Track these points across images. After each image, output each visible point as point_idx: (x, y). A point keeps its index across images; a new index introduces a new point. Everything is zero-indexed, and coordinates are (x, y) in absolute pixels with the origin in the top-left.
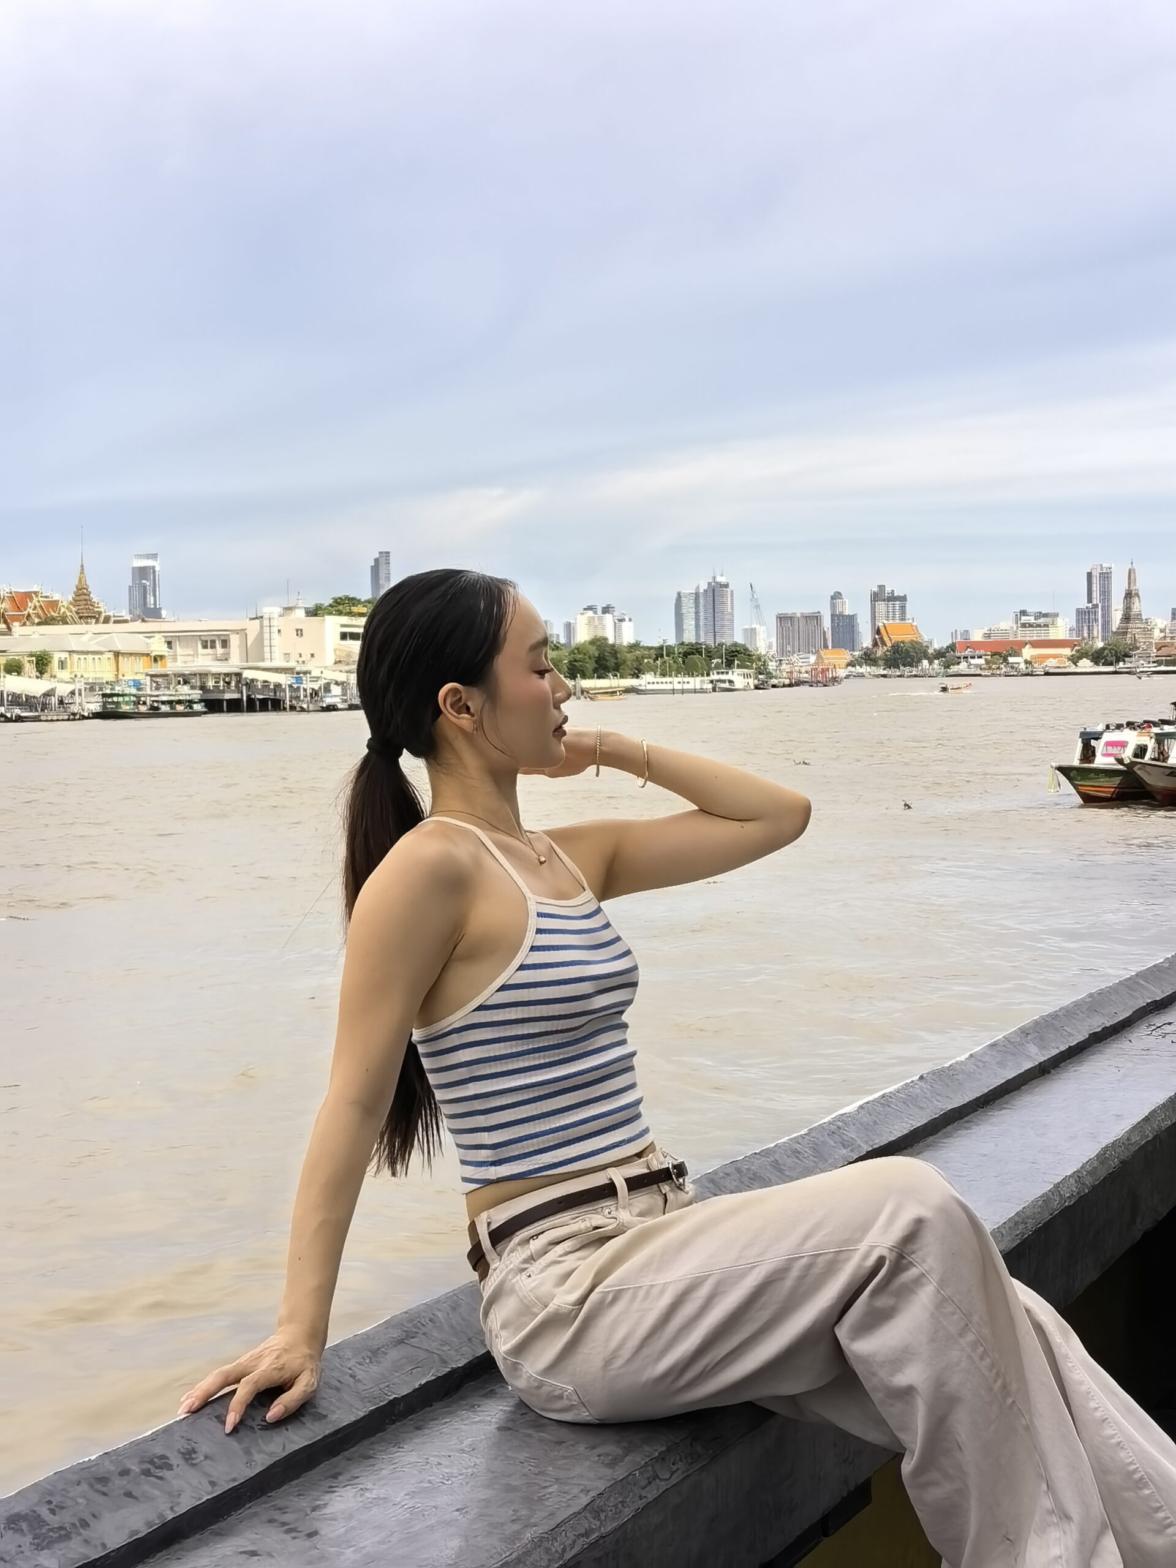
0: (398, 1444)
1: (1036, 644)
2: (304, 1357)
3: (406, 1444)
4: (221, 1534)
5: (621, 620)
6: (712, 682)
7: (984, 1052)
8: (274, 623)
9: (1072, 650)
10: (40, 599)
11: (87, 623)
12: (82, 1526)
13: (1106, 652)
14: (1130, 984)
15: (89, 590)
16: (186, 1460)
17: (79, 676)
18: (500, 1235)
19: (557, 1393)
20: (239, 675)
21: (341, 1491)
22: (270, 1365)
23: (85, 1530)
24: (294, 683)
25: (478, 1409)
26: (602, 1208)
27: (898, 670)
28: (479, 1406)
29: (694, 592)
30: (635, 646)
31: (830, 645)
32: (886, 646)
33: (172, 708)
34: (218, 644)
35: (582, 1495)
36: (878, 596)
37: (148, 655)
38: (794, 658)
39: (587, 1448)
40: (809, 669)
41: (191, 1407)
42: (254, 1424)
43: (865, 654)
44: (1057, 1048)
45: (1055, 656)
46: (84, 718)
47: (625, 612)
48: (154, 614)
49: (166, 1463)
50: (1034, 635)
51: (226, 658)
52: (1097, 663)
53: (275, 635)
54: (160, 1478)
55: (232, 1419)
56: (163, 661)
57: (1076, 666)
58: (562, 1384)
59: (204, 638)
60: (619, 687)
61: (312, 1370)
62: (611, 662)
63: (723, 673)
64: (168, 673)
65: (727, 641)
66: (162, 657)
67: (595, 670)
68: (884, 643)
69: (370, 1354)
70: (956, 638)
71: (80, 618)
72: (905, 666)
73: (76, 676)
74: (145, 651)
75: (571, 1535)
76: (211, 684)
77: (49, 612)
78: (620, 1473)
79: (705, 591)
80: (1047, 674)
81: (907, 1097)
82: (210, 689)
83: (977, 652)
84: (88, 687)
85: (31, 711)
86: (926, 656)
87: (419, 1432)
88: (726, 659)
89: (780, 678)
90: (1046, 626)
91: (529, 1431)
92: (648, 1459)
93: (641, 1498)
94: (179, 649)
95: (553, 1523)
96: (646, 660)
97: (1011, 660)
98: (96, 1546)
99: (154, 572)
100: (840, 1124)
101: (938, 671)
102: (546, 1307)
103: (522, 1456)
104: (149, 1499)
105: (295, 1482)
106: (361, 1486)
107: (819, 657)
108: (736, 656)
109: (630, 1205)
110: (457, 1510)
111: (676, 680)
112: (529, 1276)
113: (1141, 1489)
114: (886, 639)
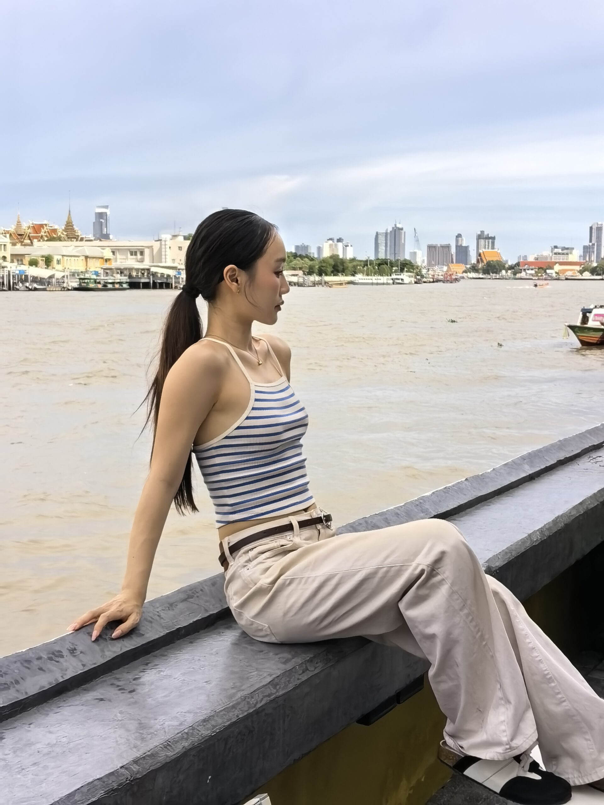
0: (180, 650)
1: (561, 264)
2: (134, 605)
3: (184, 650)
4: (86, 690)
5: (346, 246)
6: (392, 279)
7: (501, 468)
8: (167, 243)
9: (580, 267)
10: (48, 228)
11: (72, 241)
12: (16, 683)
13: (598, 269)
14: (581, 436)
15: (73, 224)
16: (71, 653)
17: (67, 268)
18: (234, 549)
19: (260, 628)
20: (148, 270)
21: (148, 671)
22: (117, 609)
23: (17, 685)
24: (176, 275)
25: (222, 634)
26: (286, 536)
27: (489, 275)
28: (223, 633)
29: (385, 232)
30: (353, 260)
31: (454, 261)
32: (483, 262)
33: (114, 286)
34: (138, 254)
35: (268, 677)
36: (481, 237)
37: (102, 258)
38: (436, 268)
39: (273, 654)
40: (443, 273)
41: (75, 628)
42: (107, 637)
43: (473, 267)
44: (540, 467)
45: (571, 270)
46: (69, 290)
47: (349, 242)
48: (106, 237)
49: (61, 654)
50: (561, 258)
51: (142, 261)
52: (593, 274)
53: (168, 249)
54: (58, 662)
55: (95, 634)
56: (110, 261)
57: (582, 275)
58: (262, 623)
59: (131, 250)
60: (344, 281)
61: (137, 613)
62: (341, 268)
63: (398, 275)
64: (113, 268)
65: (401, 259)
66: (109, 260)
67: (332, 272)
68: (482, 261)
69: (168, 605)
70: (520, 260)
71: (68, 238)
72: (493, 273)
73: (65, 268)
74: (100, 255)
75: (261, 696)
76: (134, 274)
77: (52, 234)
78: (289, 666)
79: (391, 232)
80: (567, 279)
81: (458, 488)
82: (133, 277)
83: (531, 267)
84: (71, 274)
85: (42, 285)
86: (504, 268)
87: (190, 644)
88: (400, 267)
89: (428, 278)
90: (567, 254)
91: (246, 646)
92: (304, 660)
93: (298, 679)
94: (118, 256)
95: (252, 690)
96: (359, 267)
97: (548, 271)
98: (22, 693)
99: (107, 215)
100: (421, 501)
101: (510, 276)
102: (256, 584)
103: (241, 657)
104: (51, 671)
105: (126, 666)
106: (160, 669)
107: (449, 267)
108: (406, 266)
109: (301, 535)
110: (206, 682)
111: (374, 278)
112: (248, 569)
113: (550, 683)
114: (484, 259)
